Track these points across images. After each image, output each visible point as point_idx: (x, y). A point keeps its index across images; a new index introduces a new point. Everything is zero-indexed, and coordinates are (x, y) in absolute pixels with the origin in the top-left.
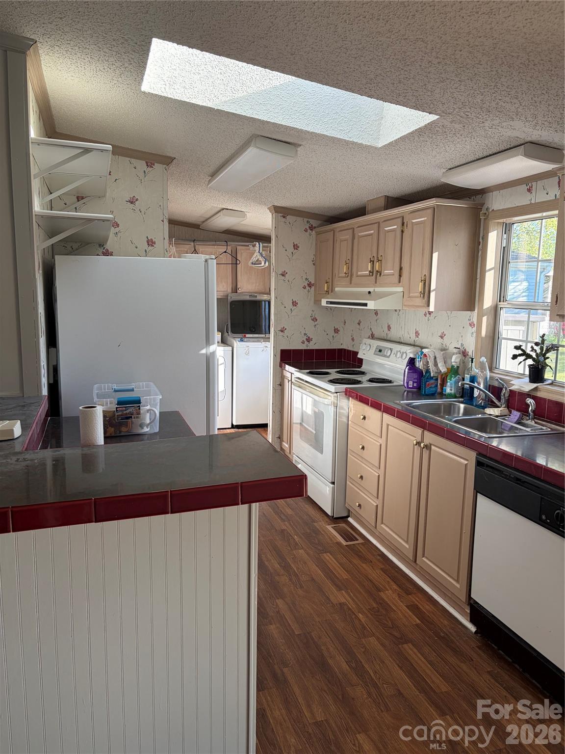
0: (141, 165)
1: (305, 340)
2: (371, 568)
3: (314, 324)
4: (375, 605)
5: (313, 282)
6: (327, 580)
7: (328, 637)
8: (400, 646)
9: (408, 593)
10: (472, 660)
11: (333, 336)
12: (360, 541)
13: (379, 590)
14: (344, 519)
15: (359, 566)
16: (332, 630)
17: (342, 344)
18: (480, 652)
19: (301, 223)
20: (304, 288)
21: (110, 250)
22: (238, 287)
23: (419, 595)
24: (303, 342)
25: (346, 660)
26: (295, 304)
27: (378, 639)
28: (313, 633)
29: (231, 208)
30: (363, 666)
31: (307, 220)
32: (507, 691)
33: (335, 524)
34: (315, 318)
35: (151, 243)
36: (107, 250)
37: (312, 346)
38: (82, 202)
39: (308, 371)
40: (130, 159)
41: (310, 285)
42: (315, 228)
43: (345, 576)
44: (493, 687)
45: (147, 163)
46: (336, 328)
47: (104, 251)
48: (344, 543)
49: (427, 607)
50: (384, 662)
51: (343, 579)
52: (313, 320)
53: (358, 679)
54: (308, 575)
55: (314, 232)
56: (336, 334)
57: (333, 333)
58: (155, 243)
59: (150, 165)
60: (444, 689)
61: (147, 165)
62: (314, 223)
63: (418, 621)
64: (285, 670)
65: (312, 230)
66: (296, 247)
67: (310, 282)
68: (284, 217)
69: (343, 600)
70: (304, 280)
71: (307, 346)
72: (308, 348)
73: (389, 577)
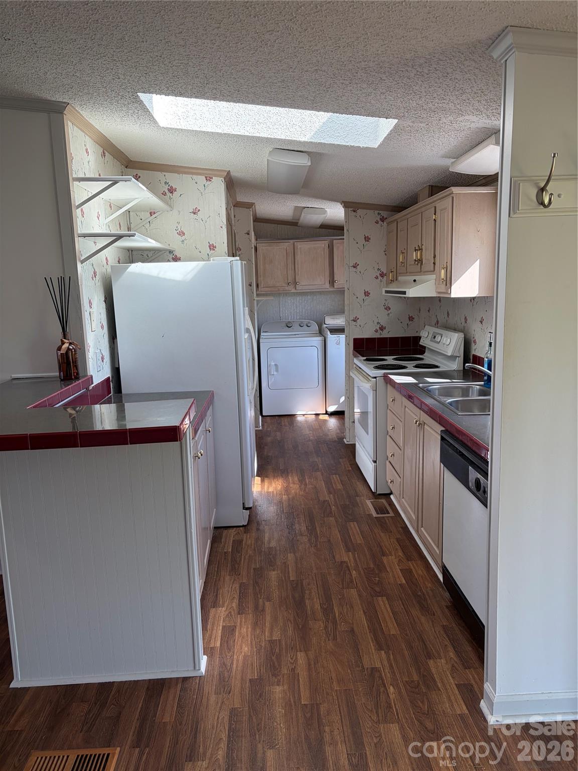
0: (201, 179)
1: (378, 329)
2: (388, 537)
3: (387, 313)
4: (372, 566)
5: (385, 272)
6: (341, 543)
7: (316, 584)
8: (375, 598)
9: (409, 558)
10: (434, 615)
11: (408, 324)
12: (392, 514)
13: (384, 554)
14: (387, 496)
15: (378, 535)
16: (322, 580)
17: (417, 332)
18: (446, 610)
19: (373, 215)
20: (377, 278)
21: (178, 256)
22: (335, 279)
23: (419, 562)
24: (376, 331)
25: (321, 603)
26: (367, 294)
27: (359, 591)
28: (304, 581)
29: (310, 206)
30: (333, 608)
31: (378, 212)
32: (450, 641)
33: (376, 499)
34: (388, 307)
35: (212, 247)
36: (176, 256)
37: (385, 334)
38: (154, 216)
39: (365, 358)
40: (191, 176)
41: (382, 275)
42: (386, 218)
43: (359, 540)
44: (439, 636)
45: (206, 177)
46: (410, 316)
47: (174, 256)
48: (375, 515)
49: (420, 572)
50: (352, 607)
51: (356, 543)
52: (386, 309)
53: (323, 616)
54: (327, 537)
55: (385, 223)
56: (411, 322)
57: (408, 321)
58: (216, 248)
59: (208, 179)
60: (393, 632)
61: (206, 180)
62: (384, 214)
63: (404, 581)
64: (267, 604)
65: (383, 221)
66: (367, 239)
67: (383, 272)
68: (354, 211)
69: (346, 559)
70: (376, 270)
71: (381, 334)
72: (382, 336)
73: (400, 545)
